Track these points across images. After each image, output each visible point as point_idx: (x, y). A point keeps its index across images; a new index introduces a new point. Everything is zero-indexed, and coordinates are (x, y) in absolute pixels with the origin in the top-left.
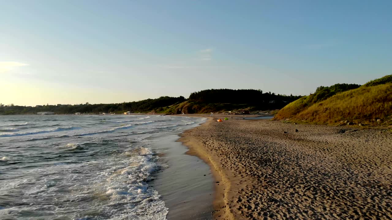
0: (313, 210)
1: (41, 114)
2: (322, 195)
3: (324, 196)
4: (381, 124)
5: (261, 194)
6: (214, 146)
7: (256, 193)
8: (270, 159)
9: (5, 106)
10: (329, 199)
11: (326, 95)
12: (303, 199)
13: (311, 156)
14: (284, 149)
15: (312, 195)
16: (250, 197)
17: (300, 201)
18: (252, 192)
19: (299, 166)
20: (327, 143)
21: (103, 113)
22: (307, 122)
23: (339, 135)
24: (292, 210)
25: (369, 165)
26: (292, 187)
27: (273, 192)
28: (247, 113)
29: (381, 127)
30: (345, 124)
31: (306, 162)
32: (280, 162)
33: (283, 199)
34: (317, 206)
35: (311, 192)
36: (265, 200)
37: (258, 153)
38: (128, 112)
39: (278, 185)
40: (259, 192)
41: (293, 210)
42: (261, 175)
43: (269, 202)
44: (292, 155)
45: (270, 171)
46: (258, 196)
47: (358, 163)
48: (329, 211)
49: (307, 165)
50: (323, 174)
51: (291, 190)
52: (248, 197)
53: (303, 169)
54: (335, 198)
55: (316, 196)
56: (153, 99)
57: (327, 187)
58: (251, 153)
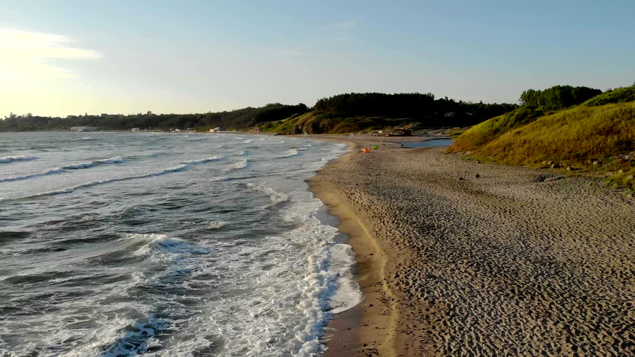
0: (471, 287)
1: (77, 130)
2: (484, 272)
3: (486, 273)
4: (598, 169)
5: (419, 270)
6: (362, 203)
7: (415, 268)
8: (434, 224)
9: (17, 116)
10: (490, 277)
11: (529, 116)
12: (463, 276)
13: (487, 221)
14: (454, 209)
15: (474, 272)
16: (408, 273)
17: (460, 277)
18: (410, 267)
19: (469, 235)
20: (513, 200)
21: (177, 130)
22: (496, 160)
23: (533, 186)
24: (449, 287)
25: (552, 236)
26: (454, 262)
27: (433, 268)
28: (407, 133)
29: (596, 175)
30: (547, 167)
31: (478, 229)
32: (446, 229)
33: (442, 276)
34: (476, 283)
35: (473, 268)
36: (423, 276)
37: (420, 215)
38: (216, 128)
39: (438, 260)
40: (418, 267)
41: (451, 287)
42: (421, 247)
43: (427, 278)
44: (463, 219)
45: (432, 242)
46: (417, 272)
47: (540, 232)
48: (487, 288)
49: (478, 235)
50: (493, 247)
51: (453, 266)
52: (406, 273)
53: (471, 240)
54: (497, 276)
55: (478, 273)
56: (256, 108)
57: (492, 263)
58: (411, 215)
